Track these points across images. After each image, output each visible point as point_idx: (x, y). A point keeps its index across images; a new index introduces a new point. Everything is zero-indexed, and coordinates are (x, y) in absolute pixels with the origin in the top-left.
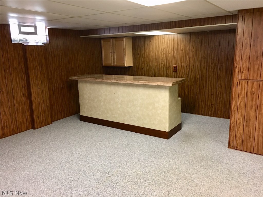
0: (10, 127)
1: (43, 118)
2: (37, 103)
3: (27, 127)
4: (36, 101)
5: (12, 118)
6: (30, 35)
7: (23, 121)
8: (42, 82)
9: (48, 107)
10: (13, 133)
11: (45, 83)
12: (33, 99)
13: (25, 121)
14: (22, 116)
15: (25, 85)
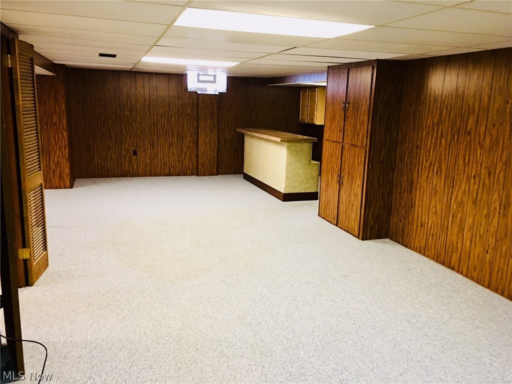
0: (176, 168)
1: (207, 167)
2: (203, 151)
3: (192, 172)
4: (202, 148)
5: (179, 161)
6: (208, 84)
7: (189, 165)
8: (211, 131)
9: (214, 157)
10: (179, 175)
11: (215, 133)
12: (200, 146)
13: (191, 166)
14: (189, 161)
15: (195, 131)
